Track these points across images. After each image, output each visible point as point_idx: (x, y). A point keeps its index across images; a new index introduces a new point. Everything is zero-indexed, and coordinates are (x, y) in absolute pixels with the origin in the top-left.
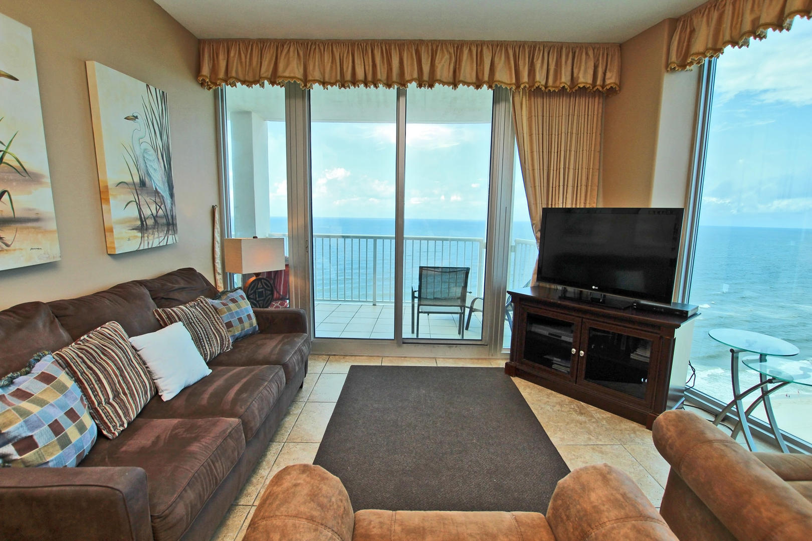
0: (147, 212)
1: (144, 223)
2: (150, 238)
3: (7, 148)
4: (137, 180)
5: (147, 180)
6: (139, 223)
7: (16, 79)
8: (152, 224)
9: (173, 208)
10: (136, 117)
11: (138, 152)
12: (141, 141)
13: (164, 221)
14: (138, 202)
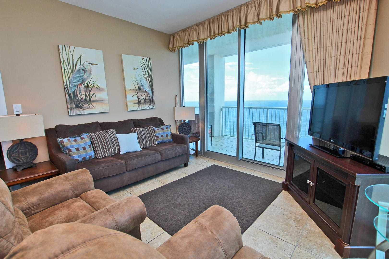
0: (141, 98)
1: (140, 101)
2: (142, 106)
3: (95, 82)
4: (137, 88)
5: (142, 88)
6: (138, 101)
7: (98, 65)
8: (143, 102)
9: (153, 96)
10: (138, 68)
11: (138, 79)
12: (139, 75)
13: (149, 101)
14: (137, 95)
